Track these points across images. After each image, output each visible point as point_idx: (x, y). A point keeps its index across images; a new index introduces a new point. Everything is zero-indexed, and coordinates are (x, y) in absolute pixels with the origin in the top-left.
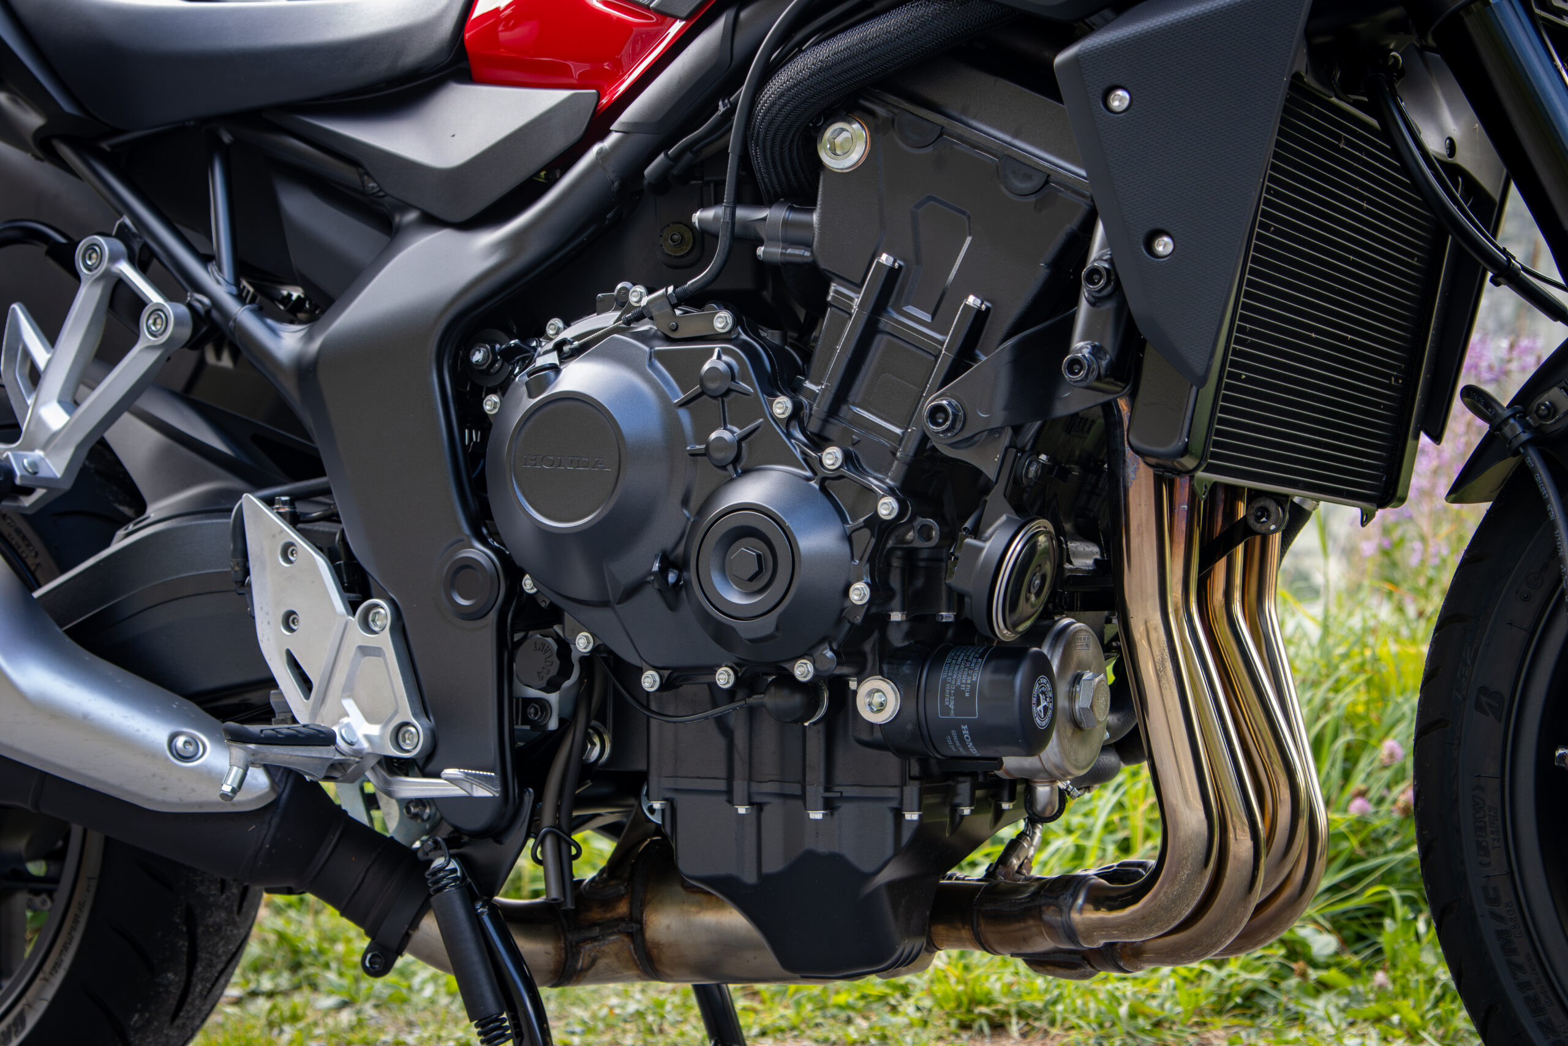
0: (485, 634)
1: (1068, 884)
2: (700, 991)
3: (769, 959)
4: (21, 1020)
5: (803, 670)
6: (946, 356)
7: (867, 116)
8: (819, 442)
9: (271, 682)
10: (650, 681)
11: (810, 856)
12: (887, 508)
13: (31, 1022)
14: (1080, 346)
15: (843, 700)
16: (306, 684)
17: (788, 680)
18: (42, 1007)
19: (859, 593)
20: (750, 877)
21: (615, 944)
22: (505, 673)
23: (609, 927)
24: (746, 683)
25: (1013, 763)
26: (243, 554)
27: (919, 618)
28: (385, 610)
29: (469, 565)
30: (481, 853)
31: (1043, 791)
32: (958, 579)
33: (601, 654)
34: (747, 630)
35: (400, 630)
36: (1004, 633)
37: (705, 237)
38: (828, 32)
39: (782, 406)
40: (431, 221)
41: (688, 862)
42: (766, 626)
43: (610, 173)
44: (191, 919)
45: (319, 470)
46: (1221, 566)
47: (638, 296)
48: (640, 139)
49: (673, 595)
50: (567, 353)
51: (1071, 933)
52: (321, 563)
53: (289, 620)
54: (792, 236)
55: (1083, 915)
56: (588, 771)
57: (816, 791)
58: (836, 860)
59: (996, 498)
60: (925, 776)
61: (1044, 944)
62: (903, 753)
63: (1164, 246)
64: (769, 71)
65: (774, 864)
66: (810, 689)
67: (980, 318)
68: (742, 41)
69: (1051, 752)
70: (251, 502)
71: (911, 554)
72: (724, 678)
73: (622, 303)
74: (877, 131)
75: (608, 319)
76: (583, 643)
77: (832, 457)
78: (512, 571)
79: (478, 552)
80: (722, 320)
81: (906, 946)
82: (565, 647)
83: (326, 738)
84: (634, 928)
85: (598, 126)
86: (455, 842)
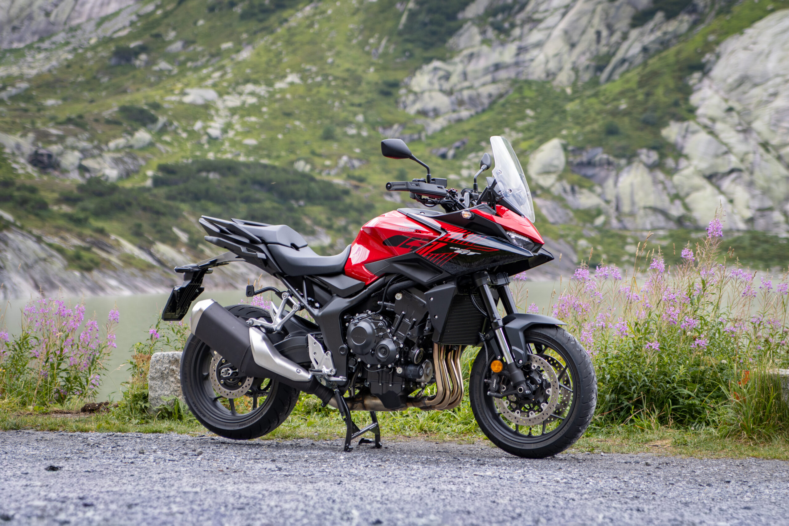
0: (345, 358)
1: (425, 397)
2: (371, 413)
3: (383, 407)
4: (262, 413)
5: (390, 366)
6: (410, 326)
7: (402, 293)
8: (393, 336)
9: (311, 362)
10: (369, 366)
11: (389, 392)
12: (402, 346)
13: (264, 413)
14: (427, 328)
15: (395, 370)
16: (317, 363)
17: (387, 367)
18: (266, 411)
19: (397, 356)
20: (381, 394)
21: (359, 404)
22: (347, 363)
23: (358, 402)
24: (382, 367)
25: (418, 380)
26: (308, 343)
27: (406, 360)
28: (330, 353)
29: (343, 348)
30: (342, 389)
31: (422, 384)
32: (410, 356)
33: (362, 362)
34: (382, 360)
35: (332, 356)
36: (415, 362)
37: (379, 306)
38: (398, 282)
39: (389, 331)
40: (338, 296)
41: (373, 391)
42: (385, 360)
43: (366, 295)
44: (290, 398)
45: (320, 331)
46: (450, 354)
47: (370, 312)
48: (370, 291)
49: (373, 355)
50: (360, 320)
51: (425, 404)
52: (320, 346)
53: (315, 353)
54: (391, 307)
55: (427, 401)
56: (358, 378)
57: (391, 382)
58: (393, 392)
59: (416, 345)
60: (406, 381)
61: (422, 406)
62: (402, 377)
63: (436, 317)
64: (390, 285)
65: (384, 392)
66: (391, 369)
67: (415, 322)
68: (386, 281)
69: (423, 378)
70: (309, 335)
71: (405, 352)
72: (379, 366)
73: (367, 313)
74: (403, 295)
75: (365, 315)
76: (359, 360)
77: (395, 338)
78: (349, 349)
79: (345, 346)
80: (381, 318)
81: (402, 405)
82: (356, 360)
83: (321, 371)
84: (363, 402)
85: (365, 287)
86: (339, 387)
